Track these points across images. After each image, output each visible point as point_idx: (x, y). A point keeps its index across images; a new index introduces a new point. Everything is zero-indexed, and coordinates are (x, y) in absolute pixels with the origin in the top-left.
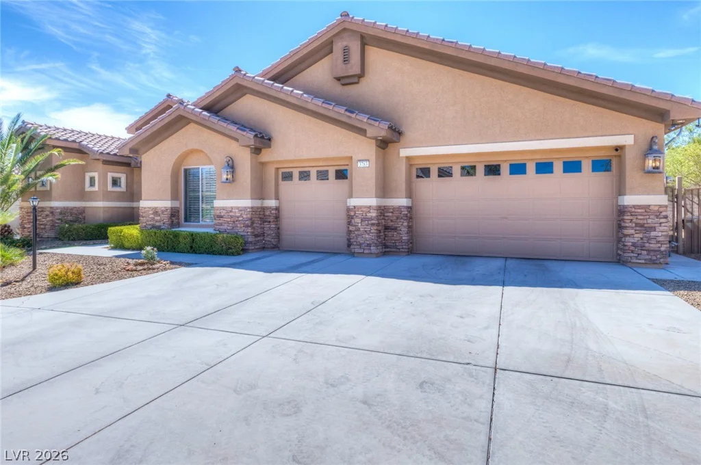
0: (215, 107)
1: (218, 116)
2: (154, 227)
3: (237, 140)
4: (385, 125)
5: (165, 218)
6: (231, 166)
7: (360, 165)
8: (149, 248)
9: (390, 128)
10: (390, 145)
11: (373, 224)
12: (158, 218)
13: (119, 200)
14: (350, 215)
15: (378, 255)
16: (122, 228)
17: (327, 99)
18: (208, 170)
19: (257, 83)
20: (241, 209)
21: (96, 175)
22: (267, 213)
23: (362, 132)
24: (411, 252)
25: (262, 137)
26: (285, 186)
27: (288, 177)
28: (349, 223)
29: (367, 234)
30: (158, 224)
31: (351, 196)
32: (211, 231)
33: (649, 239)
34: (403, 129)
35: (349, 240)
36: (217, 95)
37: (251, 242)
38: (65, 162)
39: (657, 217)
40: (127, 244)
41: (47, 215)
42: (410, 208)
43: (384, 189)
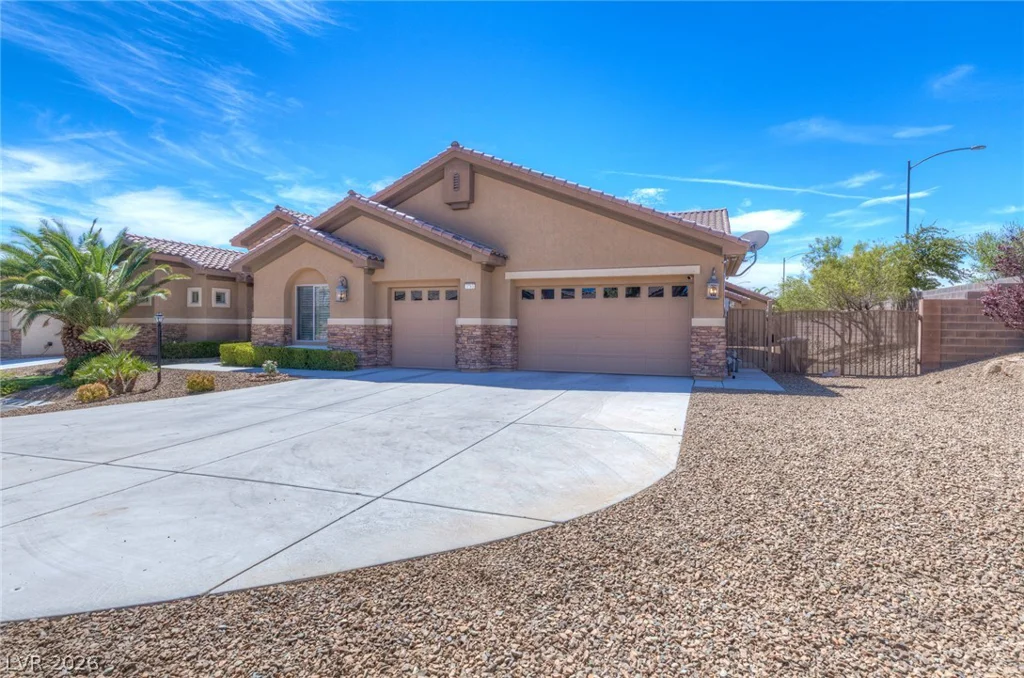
0: (329, 227)
1: (332, 237)
2: (266, 344)
3: (351, 261)
4: (488, 252)
5: (279, 335)
6: (345, 285)
7: (467, 287)
8: (269, 362)
9: (493, 254)
10: (497, 268)
11: (477, 342)
12: (271, 335)
13: (224, 316)
14: (458, 332)
15: (482, 371)
16: (234, 345)
17: (437, 224)
18: (323, 288)
19: (371, 207)
20: (354, 327)
21: (199, 290)
22: (380, 331)
23: (468, 256)
24: (515, 368)
25: (376, 259)
26: (398, 305)
27: (400, 297)
28: (457, 341)
29: (474, 351)
30: (271, 341)
31: (459, 316)
32: (324, 348)
33: (710, 356)
34: (507, 254)
35: (457, 357)
36: (332, 216)
37: (364, 359)
38: (170, 277)
39: (717, 337)
40: (239, 361)
41: (149, 332)
42: (515, 328)
43: (489, 310)
